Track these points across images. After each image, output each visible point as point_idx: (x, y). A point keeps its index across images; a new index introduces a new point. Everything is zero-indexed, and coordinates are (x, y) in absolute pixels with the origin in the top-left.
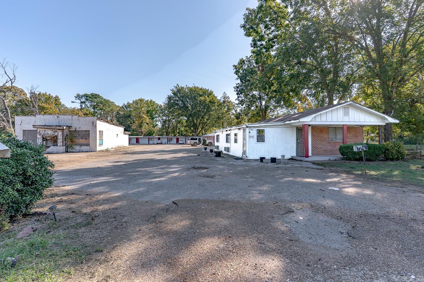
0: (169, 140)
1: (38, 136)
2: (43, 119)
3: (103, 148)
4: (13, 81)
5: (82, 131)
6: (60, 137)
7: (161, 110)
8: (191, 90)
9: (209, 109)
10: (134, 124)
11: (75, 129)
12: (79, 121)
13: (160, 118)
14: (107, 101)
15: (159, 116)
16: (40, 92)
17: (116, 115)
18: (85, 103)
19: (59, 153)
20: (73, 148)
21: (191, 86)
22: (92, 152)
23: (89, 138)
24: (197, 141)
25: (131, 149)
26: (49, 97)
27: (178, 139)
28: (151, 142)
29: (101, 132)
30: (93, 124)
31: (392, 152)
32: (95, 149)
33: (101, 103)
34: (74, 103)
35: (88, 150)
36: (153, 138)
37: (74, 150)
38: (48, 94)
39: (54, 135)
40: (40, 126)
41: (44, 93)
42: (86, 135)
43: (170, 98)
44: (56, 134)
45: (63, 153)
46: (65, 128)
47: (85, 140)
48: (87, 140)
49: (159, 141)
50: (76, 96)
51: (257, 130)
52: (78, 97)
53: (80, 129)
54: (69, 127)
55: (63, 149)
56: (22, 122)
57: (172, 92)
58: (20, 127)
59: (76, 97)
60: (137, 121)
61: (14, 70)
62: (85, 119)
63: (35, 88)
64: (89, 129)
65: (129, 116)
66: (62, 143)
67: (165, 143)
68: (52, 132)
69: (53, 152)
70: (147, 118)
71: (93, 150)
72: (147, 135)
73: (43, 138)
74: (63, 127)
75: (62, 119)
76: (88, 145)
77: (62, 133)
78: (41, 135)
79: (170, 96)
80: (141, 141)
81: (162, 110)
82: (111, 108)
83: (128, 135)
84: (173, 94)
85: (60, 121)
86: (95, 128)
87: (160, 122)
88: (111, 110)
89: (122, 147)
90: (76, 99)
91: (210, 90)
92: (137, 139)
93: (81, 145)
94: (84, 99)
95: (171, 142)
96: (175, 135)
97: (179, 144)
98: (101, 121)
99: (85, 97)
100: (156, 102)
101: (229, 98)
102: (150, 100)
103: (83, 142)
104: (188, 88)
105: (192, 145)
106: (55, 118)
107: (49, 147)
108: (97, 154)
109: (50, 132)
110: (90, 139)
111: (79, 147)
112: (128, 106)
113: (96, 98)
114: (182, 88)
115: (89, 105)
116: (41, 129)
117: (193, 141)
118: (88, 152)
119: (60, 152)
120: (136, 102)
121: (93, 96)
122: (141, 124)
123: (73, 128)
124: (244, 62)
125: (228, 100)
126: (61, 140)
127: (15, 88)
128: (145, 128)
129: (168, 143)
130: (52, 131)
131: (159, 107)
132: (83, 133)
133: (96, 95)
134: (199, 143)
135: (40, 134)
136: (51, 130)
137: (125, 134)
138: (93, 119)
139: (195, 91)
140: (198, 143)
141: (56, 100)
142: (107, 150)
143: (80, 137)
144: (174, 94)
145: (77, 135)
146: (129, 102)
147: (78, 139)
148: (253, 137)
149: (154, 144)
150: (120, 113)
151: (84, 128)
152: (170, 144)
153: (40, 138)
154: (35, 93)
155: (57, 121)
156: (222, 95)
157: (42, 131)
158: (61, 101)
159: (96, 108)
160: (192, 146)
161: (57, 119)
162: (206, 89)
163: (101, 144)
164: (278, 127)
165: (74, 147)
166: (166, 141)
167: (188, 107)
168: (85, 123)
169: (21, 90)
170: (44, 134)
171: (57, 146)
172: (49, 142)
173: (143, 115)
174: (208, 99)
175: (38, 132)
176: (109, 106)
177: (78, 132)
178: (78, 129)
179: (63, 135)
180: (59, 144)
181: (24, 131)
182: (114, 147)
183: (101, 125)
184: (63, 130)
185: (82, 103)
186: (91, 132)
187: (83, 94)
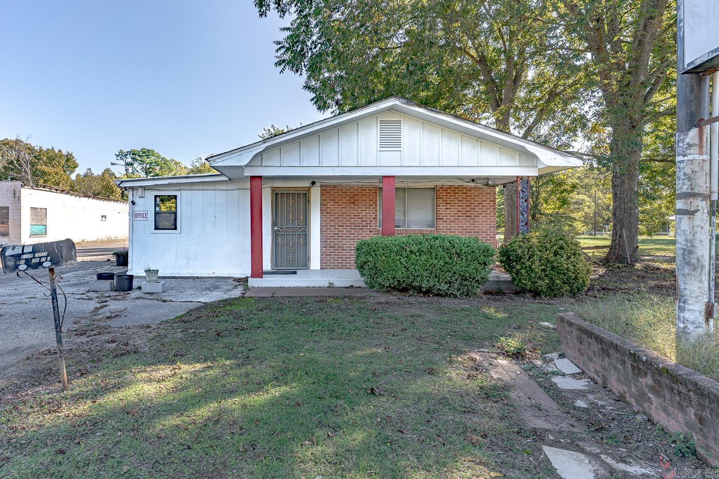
14: (167, 161)
16: (41, 147)
18: (132, 165)
23: (7, 222)
26: (57, 155)
29: (40, 211)
30: (15, 194)
31: (530, 267)
33: (157, 164)
34: (115, 165)
38: (56, 150)
41: (51, 148)
42: (3, 215)
48: (4, 226)
50: (118, 154)
51: (156, 197)
52: (121, 155)
59: (118, 156)
62: (1, 186)
64: (8, 204)
76: (6, 234)
90: (118, 158)
94: (130, 158)
98: (41, 189)
99: (132, 156)
110: (10, 223)
113: (149, 156)
115: (138, 169)
121: (144, 153)
133: (149, 151)
138: (15, 185)
141: (68, 160)
148: (145, 216)
158: (77, 161)
163: (39, 234)
164: (218, 187)
168: (1, 192)
185: (127, 164)
186: (12, 211)
187: (130, 150)
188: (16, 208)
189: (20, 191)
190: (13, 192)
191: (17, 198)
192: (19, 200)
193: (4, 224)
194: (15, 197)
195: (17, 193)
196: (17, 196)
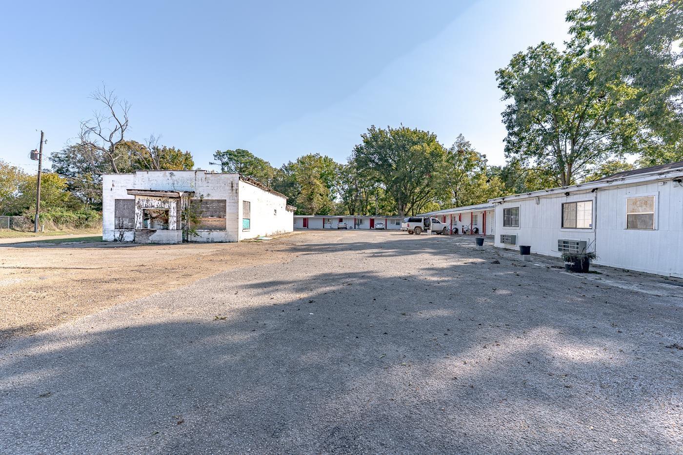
0: (357, 222)
1: (137, 211)
2: (147, 179)
3: (250, 235)
4: (124, 128)
5: (213, 201)
6: (173, 213)
7: (342, 173)
8: (396, 134)
9: (428, 168)
10: (300, 195)
11: (201, 198)
12: (208, 182)
13: (338, 187)
14: (259, 161)
15: (338, 183)
16: (165, 147)
17: (272, 183)
18: (228, 164)
19: (171, 244)
20: (197, 234)
21: (396, 127)
22: (229, 242)
23: (224, 216)
24: (421, 224)
25: (299, 237)
26: (177, 155)
27: (372, 222)
28: (327, 226)
29: (247, 204)
30: (232, 187)
32: (236, 237)
33: (251, 163)
34: (213, 165)
35: (224, 240)
36: (330, 219)
37: (198, 239)
38: (176, 150)
39: (162, 208)
40: (139, 190)
41: (172, 148)
42: (219, 209)
43: (359, 150)
44: (166, 206)
45: (178, 243)
46: (181, 194)
47: (218, 219)
48: (221, 219)
49: (342, 225)
50: (216, 154)
52: (219, 155)
53: (210, 198)
54: (190, 193)
55: (178, 235)
56: (114, 184)
57: (363, 139)
58: (111, 195)
59: (216, 156)
60: (305, 190)
61: (127, 111)
62: (219, 178)
63: (156, 139)
64: (225, 197)
65: (292, 184)
66: (176, 224)
67: (351, 228)
68: (160, 202)
69: (161, 242)
70: (321, 186)
71: (231, 240)
72: (321, 214)
73: (145, 215)
74: (179, 193)
75: (179, 179)
76: (223, 228)
77: (177, 204)
78: (142, 209)
79: (359, 146)
80: (311, 224)
81: (344, 173)
82: (265, 171)
83: (293, 213)
84: (364, 142)
85: (176, 182)
86: (235, 194)
87: (339, 194)
88: (265, 175)
89: (283, 234)
90: (216, 158)
91: (430, 133)
92: (305, 219)
93: (211, 229)
94: (227, 158)
95: (361, 226)
96: (365, 215)
97: (376, 229)
98: (248, 182)
99: (228, 156)
100: (334, 160)
101: (469, 145)
102: (324, 157)
103: (215, 222)
104: (391, 131)
105: (411, 232)
106: (167, 176)
107: (154, 231)
108: (237, 249)
109: (157, 202)
110: (227, 217)
111: (208, 233)
112: (291, 167)
113: (243, 156)
114: (381, 132)
115: (233, 168)
116: (141, 198)
117: (413, 225)
118: (222, 242)
119: (173, 242)
120: (302, 162)
121: (240, 153)
122: (312, 195)
123: (198, 195)
124: (523, 58)
125: (466, 149)
126: (175, 219)
127: (135, 143)
128: (317, 203)
129: (355, 228)
130: (160, 200)
131: (339, 168)
132: (215, 205)
133: (244, 151)
134: (426, 228)
135: (139, 207)
136: (158, 198)
137: (287, 209)
138: (232, 177)
139: (403, 136)
140: (423, 229)
141: (186, 159)
142: (257, 240)
143: (209, 213)
144: (367, 142)
145: (204, 210)
146: (292, 161)
147: (206, 217)
149: (332, 229)
150: (278, 180)
151: (215, 196)
152: (360, 229)
153: (139, 215)
154: (159, 148)
155: (171, 182)
156: (456, 140)
157: (142, 200)
158: (193, 160)
159: (244, 171)
160: (410, 234)
161: (170, 178)
162: (423, 131)
163: (247, 228)
165: (198, 231)
166: (351, 223)
167: (390, 165)
168: (218, 185)
169: (142, 146)
170: (146, 207)
171: (167, 229)
172: (156, 222)
173: (315, 181)
174: (428, 150)
175: (136, 202)
176: (263, 169)
177: (207, 202)
178: (205, 198)
179: (179, 209)
180: (171, 227)
181: (117, 201)
182: (270, 233)
183: (247, 191)
184: (177, 198)
185: (223, 164)
186: (228, 204)
187: (226, 151)
188: (233, 201)
189: (237, 184)
190: (231, 185)
191: (234, 191)
192: (236, 193)
193: (220, 218)
194: (232, 190)
195: (235, 185)
196: (234, 188)
